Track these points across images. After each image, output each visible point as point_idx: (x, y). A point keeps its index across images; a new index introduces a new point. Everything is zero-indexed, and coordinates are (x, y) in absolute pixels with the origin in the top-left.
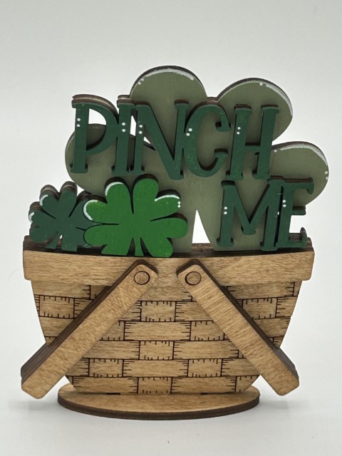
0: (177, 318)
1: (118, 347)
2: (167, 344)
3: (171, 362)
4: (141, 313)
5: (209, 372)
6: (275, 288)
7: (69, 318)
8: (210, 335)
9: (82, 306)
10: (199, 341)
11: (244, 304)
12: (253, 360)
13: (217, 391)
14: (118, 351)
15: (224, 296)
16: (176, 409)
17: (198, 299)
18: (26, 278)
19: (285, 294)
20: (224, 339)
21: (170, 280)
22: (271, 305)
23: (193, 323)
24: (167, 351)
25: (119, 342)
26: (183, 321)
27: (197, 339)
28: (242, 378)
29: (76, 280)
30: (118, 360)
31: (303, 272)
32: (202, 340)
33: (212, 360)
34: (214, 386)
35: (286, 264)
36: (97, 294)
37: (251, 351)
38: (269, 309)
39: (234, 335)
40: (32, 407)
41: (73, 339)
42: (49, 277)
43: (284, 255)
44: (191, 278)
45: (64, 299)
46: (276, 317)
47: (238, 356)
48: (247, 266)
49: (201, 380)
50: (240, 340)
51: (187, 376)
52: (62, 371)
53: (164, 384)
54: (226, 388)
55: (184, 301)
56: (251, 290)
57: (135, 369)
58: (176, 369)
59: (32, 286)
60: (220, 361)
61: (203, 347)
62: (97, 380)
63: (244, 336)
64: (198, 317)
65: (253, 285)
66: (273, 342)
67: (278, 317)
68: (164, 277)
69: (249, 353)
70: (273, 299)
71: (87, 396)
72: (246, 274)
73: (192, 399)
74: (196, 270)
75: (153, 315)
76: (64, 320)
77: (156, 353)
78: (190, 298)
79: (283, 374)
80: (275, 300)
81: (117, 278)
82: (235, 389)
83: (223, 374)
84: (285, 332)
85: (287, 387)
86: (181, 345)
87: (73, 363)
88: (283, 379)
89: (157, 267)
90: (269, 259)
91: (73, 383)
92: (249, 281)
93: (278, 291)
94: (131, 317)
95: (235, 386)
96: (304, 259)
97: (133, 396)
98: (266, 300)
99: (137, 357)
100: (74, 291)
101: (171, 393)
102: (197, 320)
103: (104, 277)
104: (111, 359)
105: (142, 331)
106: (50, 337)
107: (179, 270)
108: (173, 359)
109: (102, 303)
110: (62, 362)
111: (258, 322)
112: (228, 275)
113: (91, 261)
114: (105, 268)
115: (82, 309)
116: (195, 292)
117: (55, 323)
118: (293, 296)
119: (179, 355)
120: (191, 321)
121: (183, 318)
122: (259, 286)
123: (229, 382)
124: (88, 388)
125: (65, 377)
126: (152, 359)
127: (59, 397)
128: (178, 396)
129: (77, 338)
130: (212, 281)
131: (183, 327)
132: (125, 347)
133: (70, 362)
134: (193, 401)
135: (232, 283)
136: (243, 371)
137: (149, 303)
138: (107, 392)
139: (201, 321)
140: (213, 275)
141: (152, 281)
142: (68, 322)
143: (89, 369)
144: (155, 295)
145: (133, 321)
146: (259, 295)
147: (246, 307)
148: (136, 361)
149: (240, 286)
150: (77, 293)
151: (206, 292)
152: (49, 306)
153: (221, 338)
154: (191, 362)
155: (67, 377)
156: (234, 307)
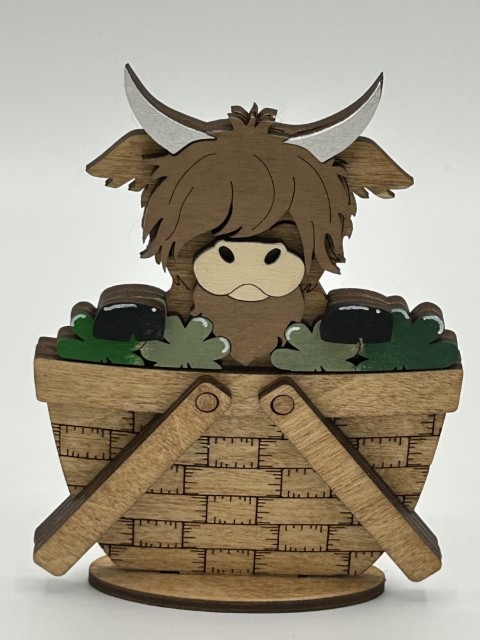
0: (261, 464)
1: (175, 504)
2: (248, 501)
3: (254, 528)
4: (208, 454)
5: (310, 544)
6: (406, 423)
7: (104, 459)
8: (310, 489)
9: (122, 442)
10: (294, 497)
11: (361, 445)
12: (373, 529)
13: (322, 572)
14: (175, 509)
15: (329, 432)
16: (259, 597)
17: (290, 435)
18: (40, 398)
19: (421, 431)
20: (331, 497)
21: (250, 406)
22: (400, 448)
23: (285, 472)
24: (248, 512)
25: (177, 497)
26: (269, 468)
27: (291, 495)
28: (358, 554)
29: (112, 404)
30: (176, 522)
31: (445, 399)
32: (299, 497)
33: (314, 527)
34: (316, 564)
35: (420, 388)
36: (144, 424)
37: (369, 515)
38: (397, 453)
39: (344, 490)
40: (49, 589)
41: (108, 489)
42: (73, 398)
43: (418, 374)
44: (279, 404)
45: (95, 431)
46: (407, 466)
47: (352, 522)
48: (363, 389)
49: (297, 555)
50: (352, 497)
51: (277, 550)
52: (91, 537)
53: (243, 560)
54: (335, 568)
55: (271, 439)
56: (371, 425)
57: (201, 536)
58: (260, 539)
59: (49, 411)
60: (325, 528)
61: (299, 508)
62: (146, 551)
63: (359, 492)
64: (293, 463)
65: (372, 418)
66: (403, 503)
67: (412, 466)
68: (241, 401)
69: (366, 518)
70: (403, 439)
71: (131, 574)
72: (361, 400)
73: (285, 583)
74: (286, 393)
75: (226, 458)
76: (96, 462)
77: (230, 514)
78: (280, 434)
79: (417, 550)
80: (406, 441)
81: (171, 403)
82: (348, 571)
83: (329, 547)
84: (422, 489)
85: (423, 569)
86: (269, 503)
87: (109, 525)
88: (418, 557)
89: (231, 388)
90: (395, 379)
91: (109, 555)
92: (365, 412)
93: (411, 427)
94: (194, 459)
95: (349, 566)
96: (448, 380)
97: (197, 576)
98: (392, 440)
99: (204, 519)
100: (110, 420)
101: (254, 573)
102: (290, 466)
103: (154, 400)
104: (166, 522)
105: (210, 481)
106: (76, 486)
107: (263, 392)
108: (256, 524)
109: (149, 438)
110: (91, 523)
111: (382, 472)
112: (335, 401)
113: (133, 376)
114: (154, 387)
115: (122, 446)
116: (287, 425)
117: (83, 465)
118: (432, 435)
119: (265, 518)
120: (282, 469)
121: (269, 464)
122: (381, 419)
123: (338, 560)
124: (132, 562)
125: (97, 544)
126: (225, 523)
127: (90, 574)
128: (264, 579)
129: (113, 489)
130: (310, 410)
131: (271, 477)
132: (186, 504)
133: (103, 522)
134: (285, 586)
135: (341, 414)
136: (360, 544)
137: (220, 440)
138: (159, 569)
139: (297, 469)
140: (313, 401)
141: (222, 407)
142: (101, 465)
143: (133, 534)
144: (228, 429)
145: (196, 465)
146: (382, 432)
147: (363, 450)
148: (202, 525)
149: (354, 418)
150: (115, 422)
151: (301, 425)
152: (73, 440)
153: (327, 495)
154: (282, 528)
155: (102, 545)
156: (344, 450)
